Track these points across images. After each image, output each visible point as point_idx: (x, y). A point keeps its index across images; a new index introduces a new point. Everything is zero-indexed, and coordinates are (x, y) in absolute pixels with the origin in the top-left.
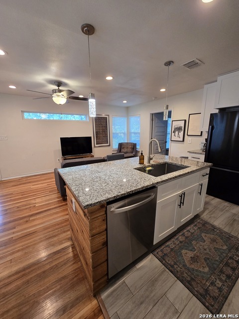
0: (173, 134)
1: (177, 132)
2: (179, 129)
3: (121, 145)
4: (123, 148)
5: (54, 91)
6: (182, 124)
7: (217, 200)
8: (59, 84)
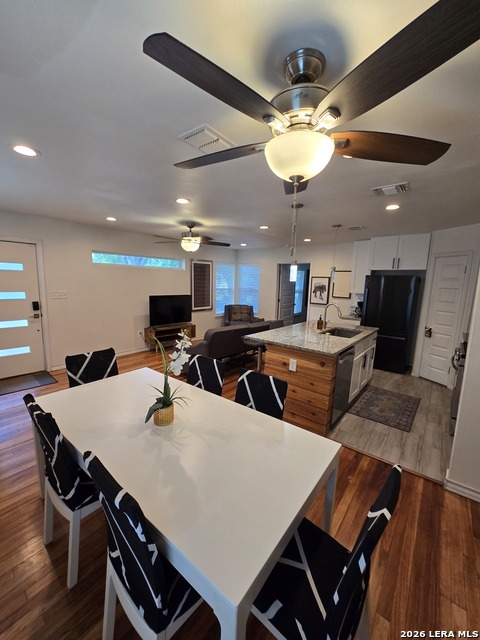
0: (313, 295)
1: (318, 293)
2: (321, 288)
3: (229, 309)
4: (235, 313)
5: (185, 235)
6: (325, 282)
7: (387, 373)
8: (192, 225)
